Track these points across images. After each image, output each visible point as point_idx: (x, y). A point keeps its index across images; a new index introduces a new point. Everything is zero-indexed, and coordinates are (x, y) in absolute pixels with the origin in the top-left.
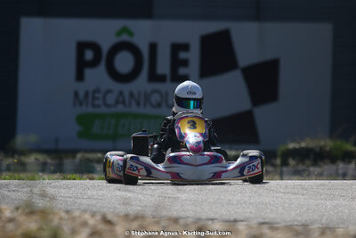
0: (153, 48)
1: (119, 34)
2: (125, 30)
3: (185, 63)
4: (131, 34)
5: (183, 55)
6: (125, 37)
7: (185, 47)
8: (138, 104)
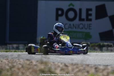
0: (80, 10)
1: (69, 6)
2: (71, 4)
3: (91, 15)
4: (73, 6)
5: (90, 12)
6: (71, 7)
7: (91, 10)
8: (76, 28)
